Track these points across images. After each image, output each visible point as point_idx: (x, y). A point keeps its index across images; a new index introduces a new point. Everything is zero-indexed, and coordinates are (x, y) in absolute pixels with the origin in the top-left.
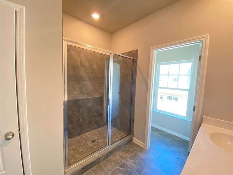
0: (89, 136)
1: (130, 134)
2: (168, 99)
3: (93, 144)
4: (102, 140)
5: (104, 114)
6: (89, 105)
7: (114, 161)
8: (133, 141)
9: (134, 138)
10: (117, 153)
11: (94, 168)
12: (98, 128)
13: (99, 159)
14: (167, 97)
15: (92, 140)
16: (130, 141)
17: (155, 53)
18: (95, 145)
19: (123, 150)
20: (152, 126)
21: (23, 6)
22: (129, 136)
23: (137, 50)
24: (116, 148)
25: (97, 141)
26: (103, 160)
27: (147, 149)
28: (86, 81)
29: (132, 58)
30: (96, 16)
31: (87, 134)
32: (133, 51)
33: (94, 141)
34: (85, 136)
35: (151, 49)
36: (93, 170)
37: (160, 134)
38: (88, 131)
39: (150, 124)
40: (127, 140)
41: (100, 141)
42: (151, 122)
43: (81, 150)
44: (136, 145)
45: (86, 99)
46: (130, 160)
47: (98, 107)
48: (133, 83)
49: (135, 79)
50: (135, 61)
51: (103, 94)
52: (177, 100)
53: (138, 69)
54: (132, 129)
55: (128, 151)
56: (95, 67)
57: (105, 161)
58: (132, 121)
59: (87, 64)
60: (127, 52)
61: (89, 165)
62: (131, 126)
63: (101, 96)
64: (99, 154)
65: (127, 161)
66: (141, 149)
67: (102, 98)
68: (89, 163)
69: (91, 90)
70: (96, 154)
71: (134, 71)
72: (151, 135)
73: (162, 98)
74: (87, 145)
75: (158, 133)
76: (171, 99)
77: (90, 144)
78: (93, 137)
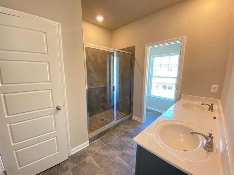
0: (98, 117)
1: (130, 113)
2: (163, 88)
3: (102, 121)
4: (109, 119)
5: (108, 100)
6: (97, 93)
7: (119, 130)
8: (133, 118)
9: (133, 116)
10: (122, 126)
11: (106, 135)
12: (105, 111)
13: (109, 129)
14: (162, 87)
15: (101, 119)
16: (131, 118)
17: (149, 49)
18: (104, 122)
19: (126, 124)
20: (147, 108)
21: (60, 22)
22: (129, 115)
23: (135, 47)
24: (121, 122)
25: (105, 119)
26: (112, 130)
27: (144, 123)
28: (93, 73)
29: (130, 53)
30: (100, 19)
31: (95, 115)
32: (131, 47)
33: (102, 120)
34: (95, 117)
35: (146, 46)
36: (106, 136)
37: (154, 113)
38: (97, 114)
39: (145, 107)
40: (128, 117)
41: (107, 119)
42: (146, 105)
43: (94, 126)
44: (135, 121)
45: (94, 88)
46: (131, 129)
47: (103, 94)
48: (132, 74)
49: (133, 70)
50: (133, 56)
51: (106, 84)
52: (171, 89)
53: (135, 62)
54: (131, 110)
55: (129, 125)
56: (99, 61)
57: (113, 131)
58: (131, 104)
59: (93, 59)
60: (126, 48)
61: (103, 132)
62: (131, 107)
63: (105, 86)
64: (108, 126)
65: (129, 130)
66: (139, 123)
67: (105, 88)
68: (103, 131)
69: (97, 80)
70: (106, 126)
71: (132, 64)
72: (146, 115)
73: (157, 88)
74: (98, 122)
75: (152, 113)
76: (166, 88)
77: (100, 122)
78: (101, 118)
